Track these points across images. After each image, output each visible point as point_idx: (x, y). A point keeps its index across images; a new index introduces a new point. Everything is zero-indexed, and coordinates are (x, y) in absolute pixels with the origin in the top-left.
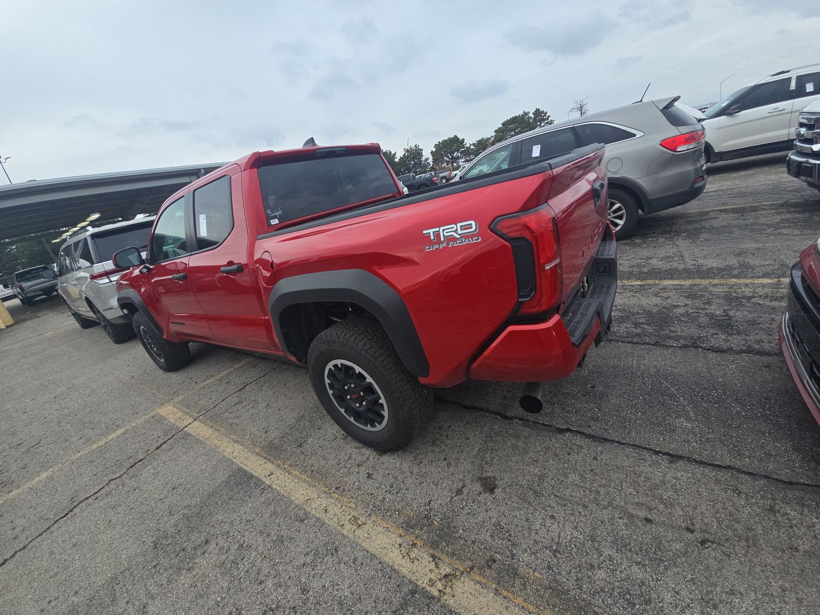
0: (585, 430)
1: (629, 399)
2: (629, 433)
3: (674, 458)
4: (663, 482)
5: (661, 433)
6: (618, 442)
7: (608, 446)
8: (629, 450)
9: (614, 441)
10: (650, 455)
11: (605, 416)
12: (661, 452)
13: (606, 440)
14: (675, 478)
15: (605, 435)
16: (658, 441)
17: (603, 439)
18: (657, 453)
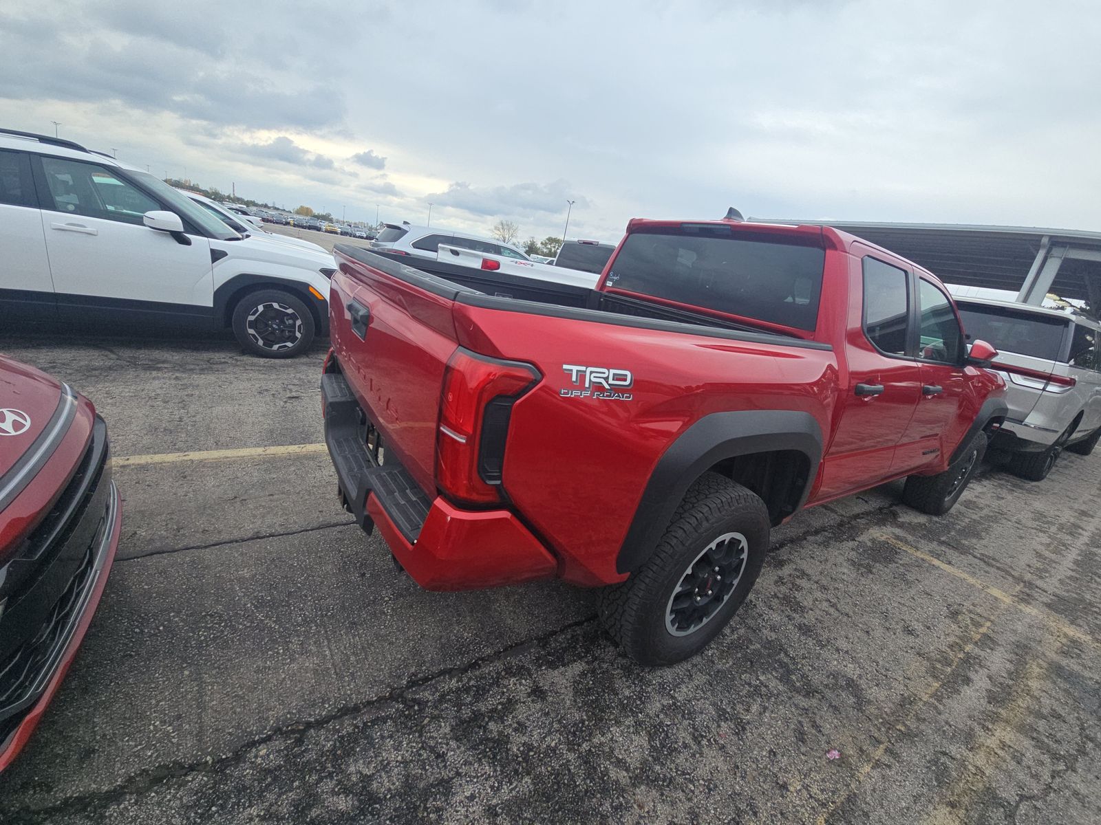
0: (341, 527)
1: (313, 576)
2: (300, 542)
3: (257, 537)
4: (263, 517)
5: (270, 553)
6: (308, 530)
7: (315, 525)
8: (296, 528)
9: (311, 530)
10: (277, 530)
11: (330, 547)
12: (268, 537)
13: (318, 528)
14: (253, 523)
15: (321, 531)
16: (273, 545)
17: (322, 528)
18: (272, 535)
